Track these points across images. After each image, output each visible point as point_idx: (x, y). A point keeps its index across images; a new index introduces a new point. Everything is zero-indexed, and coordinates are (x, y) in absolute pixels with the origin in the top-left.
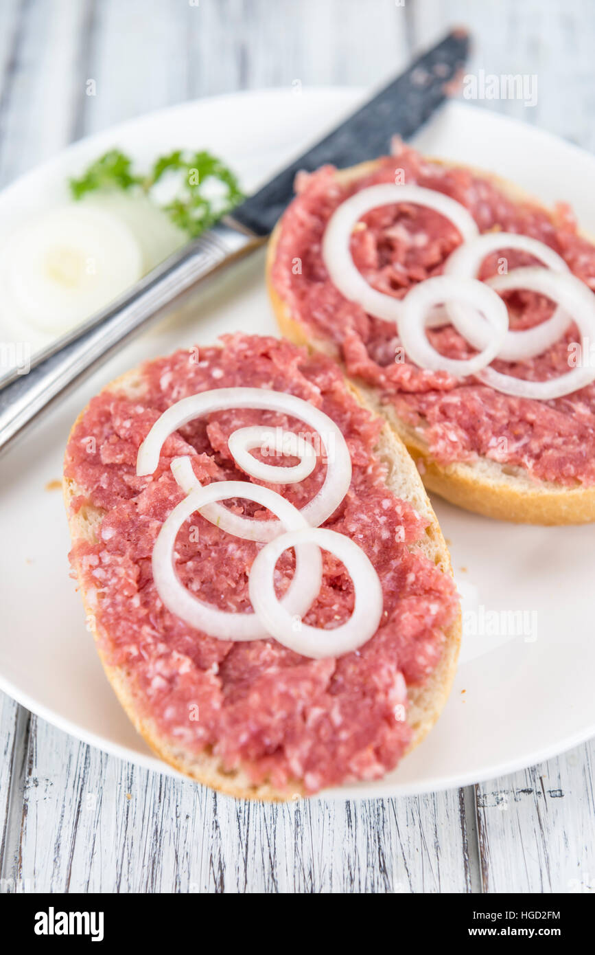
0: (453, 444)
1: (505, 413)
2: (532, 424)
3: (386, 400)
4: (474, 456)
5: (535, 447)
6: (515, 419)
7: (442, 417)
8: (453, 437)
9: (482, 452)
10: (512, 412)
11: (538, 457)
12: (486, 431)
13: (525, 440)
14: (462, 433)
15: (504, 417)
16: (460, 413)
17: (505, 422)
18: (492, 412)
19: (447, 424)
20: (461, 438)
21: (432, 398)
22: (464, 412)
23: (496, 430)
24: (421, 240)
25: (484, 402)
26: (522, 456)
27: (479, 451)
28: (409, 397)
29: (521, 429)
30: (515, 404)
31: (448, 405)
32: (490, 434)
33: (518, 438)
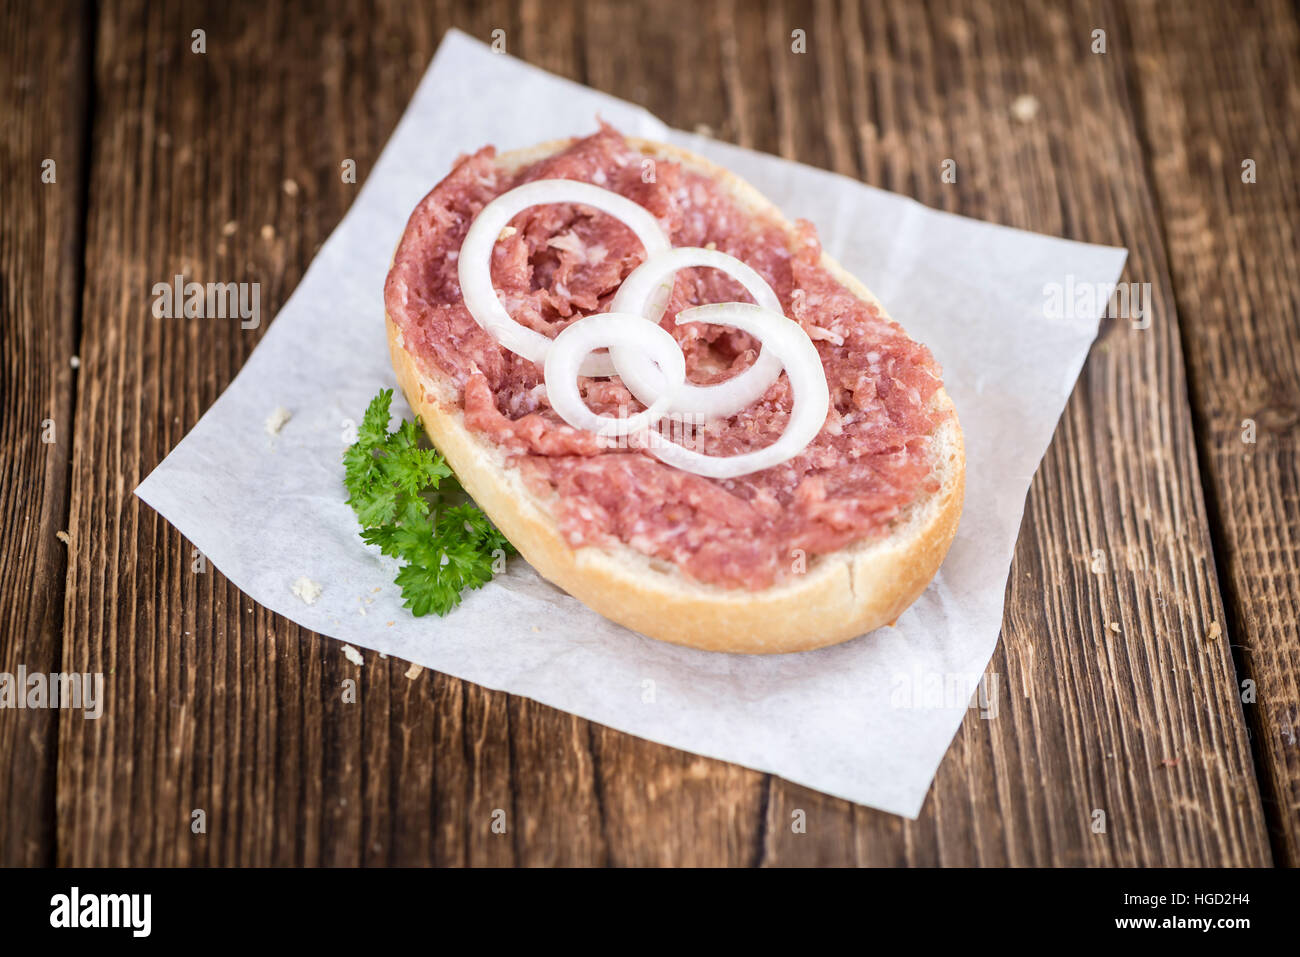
0: (587, 524)
1: (661, 491)
2: (694, 510)
3: (512, 462)
4: (614, 541)
5: (694, 538)
6: (674, 500)
7: (576, 489)
8: (587, 514)
9: (625, 538)
10: (670, 490)
11: (695, 551)
12: (631, 512)
13: (681, 529)
14: (600, 511)
15: (659, 496)
16: (601, 485)
17: (660, 502)
18: (643, 488)
19: (582, 498)
20: (596, 516)
21: (568, 464)
22: (606, 486)
23: (646, 511)
24: (599, 254)
25: (635, 474)
26: (674, 548)
27: (620, 536)
28: (541, 460)
29: (678, 514)
30: (677, 480)
31: (588, 475)
32: (636, 516)
33: (672, 524)
